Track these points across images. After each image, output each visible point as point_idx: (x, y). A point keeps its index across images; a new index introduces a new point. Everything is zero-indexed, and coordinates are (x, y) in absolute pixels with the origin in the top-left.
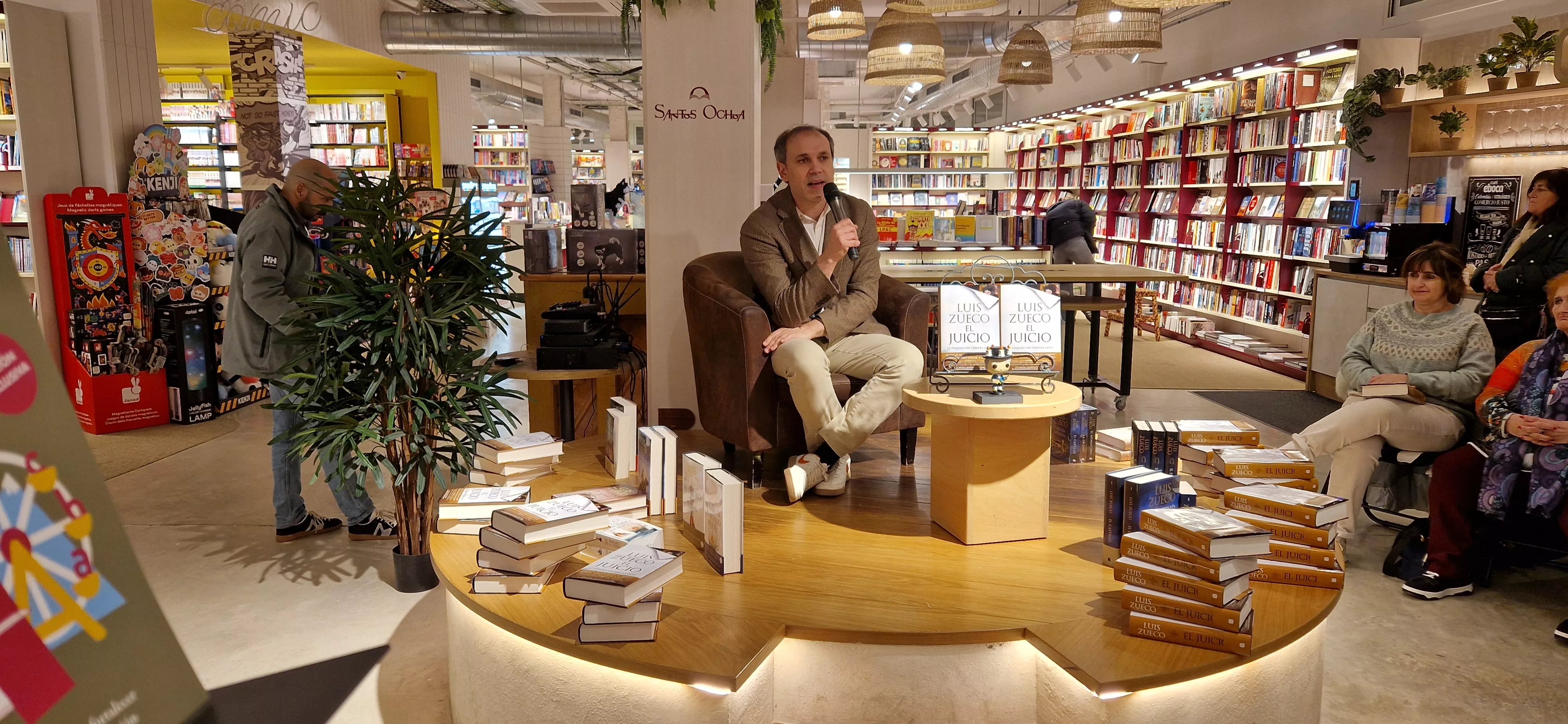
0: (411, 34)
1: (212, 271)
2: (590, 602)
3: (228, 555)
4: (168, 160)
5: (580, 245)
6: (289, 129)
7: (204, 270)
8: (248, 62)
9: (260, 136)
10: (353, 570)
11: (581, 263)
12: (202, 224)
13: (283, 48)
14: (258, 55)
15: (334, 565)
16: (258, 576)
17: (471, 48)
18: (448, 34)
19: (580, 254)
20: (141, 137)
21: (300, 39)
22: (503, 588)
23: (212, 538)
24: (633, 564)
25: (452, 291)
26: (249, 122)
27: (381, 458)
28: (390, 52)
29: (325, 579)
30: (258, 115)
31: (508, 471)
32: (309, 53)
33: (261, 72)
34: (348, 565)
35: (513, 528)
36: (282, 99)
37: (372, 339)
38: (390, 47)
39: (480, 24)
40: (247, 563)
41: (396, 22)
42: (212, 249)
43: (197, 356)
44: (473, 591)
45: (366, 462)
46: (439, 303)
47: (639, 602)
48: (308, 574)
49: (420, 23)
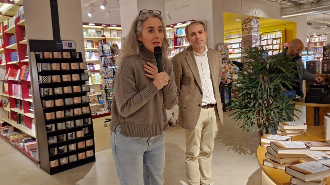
0: (289, 13)
1: (231, 76)
2: (294, 177)
3: (223, 143)
4: (225, 51)
5: (325, 65)
6: (254, 41)
7: (230, 76)
8: (245, 26)
9: (247, 44)
10: (250, 153)
11: (325, 70)
12: (230, 65)
13: (254, 22)
14: (248, 24)
15: (245, 151)
16: (227, 149)
17: (306, 13)
18: (299, 11)
19: (325, 68)
20: (219, 46)
21: (258, 18)
22: (272, 166)
23: (221, 138)
24: (312, 168)
25: (276, 78)
26: (245, 41)
27: (254, 123)
28: (283, 19)
29: (242, 153)
30: (247, 39)
31: (288, 132)
32: (260, 22)
33: (248, 28)
34: (249, 151)
35: (275, 148)
36: (253, 34)
37: (252, 91)
38: (283, 17)
39: (309, 6)
40: (226, 146)
41: (285, 10)
42: (232, 70)
43: (227, 95)
44: (263, 165)
45: (250, 124)
46: (272, 81)
47: (312, 181)
48: (239, 151)
49: (291, 9)
